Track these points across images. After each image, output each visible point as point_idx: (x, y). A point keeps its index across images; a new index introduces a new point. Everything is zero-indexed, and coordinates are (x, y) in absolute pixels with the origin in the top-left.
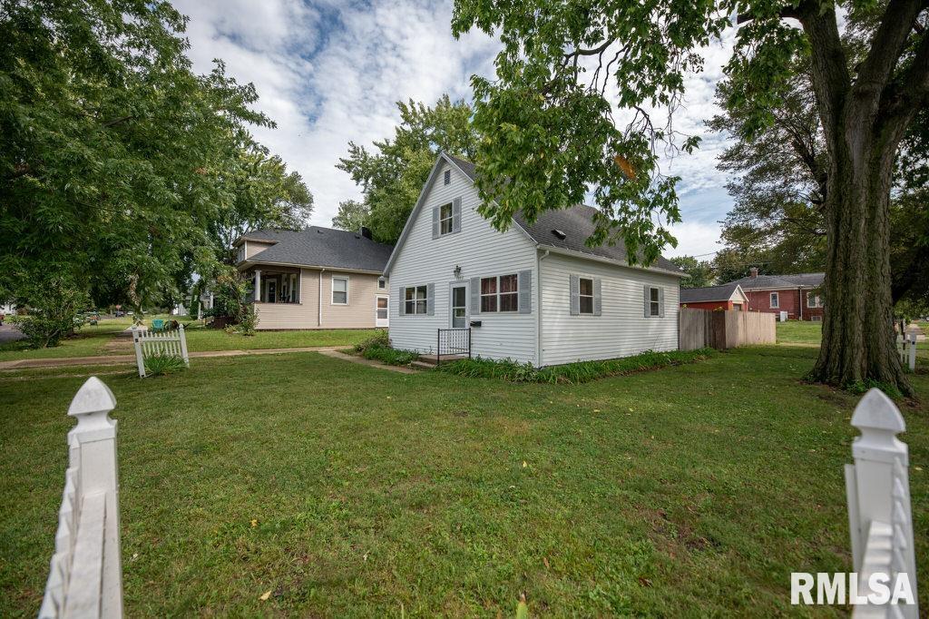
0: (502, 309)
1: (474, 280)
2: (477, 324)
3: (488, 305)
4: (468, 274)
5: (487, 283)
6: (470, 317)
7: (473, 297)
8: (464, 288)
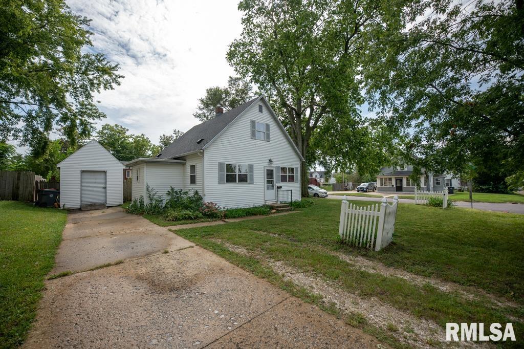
0: (289, 181)
1: (277, 168)
2: (279, 188)
3: (284, 179)
4: (274, 164)
5: (283, 169)
6: (276, 185)
7: (277, 175)
8: (273, 170)
